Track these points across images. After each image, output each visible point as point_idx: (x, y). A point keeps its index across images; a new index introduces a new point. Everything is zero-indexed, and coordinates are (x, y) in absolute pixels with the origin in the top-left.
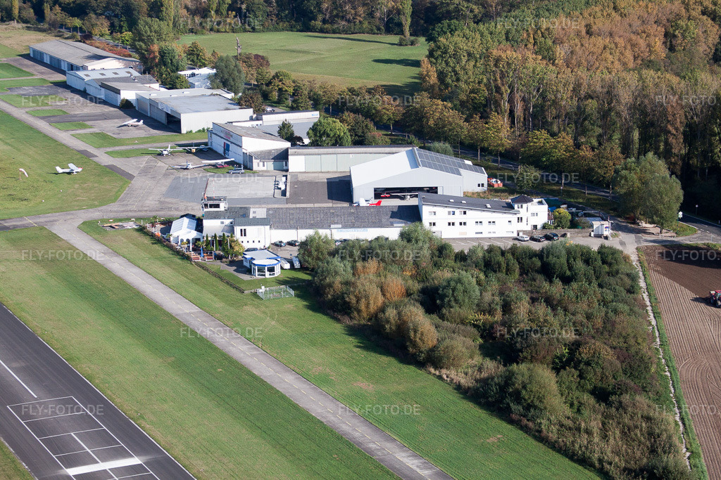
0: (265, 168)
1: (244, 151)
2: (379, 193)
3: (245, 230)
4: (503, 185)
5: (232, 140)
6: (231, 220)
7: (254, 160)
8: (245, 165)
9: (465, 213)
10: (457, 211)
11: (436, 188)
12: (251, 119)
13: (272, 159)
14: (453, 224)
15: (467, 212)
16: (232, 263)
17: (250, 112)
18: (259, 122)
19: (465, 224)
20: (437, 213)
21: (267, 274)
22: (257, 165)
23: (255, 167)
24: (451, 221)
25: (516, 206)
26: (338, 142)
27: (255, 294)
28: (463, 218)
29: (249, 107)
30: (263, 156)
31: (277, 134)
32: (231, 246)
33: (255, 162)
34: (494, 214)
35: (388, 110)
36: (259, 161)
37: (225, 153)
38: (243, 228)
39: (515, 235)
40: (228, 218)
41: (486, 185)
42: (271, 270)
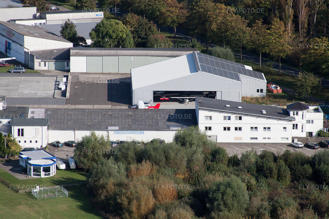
0: (46, 68)
1: (26, 50)
2: (159, 96)
3: (22, 130)
4: (283, 92)
5: (13, 38)
6: (9, 120)
7: (35, 60)
8: (25, 64)
9: (240, 118)
10: (233, 117)
11: (215, 92)
12: (35, 18)
13: (54, 59)
14: (229, 129)
15: (243, 117)
16: (8, 163)
17: (33, 10)
18: (43, 21)
19: (240, 129)
20: (212, 118)
21: (43, 174)
22: (38, 65)
23: (36, 67)
24: (227, 126)
25: (291, 113)
26: (120, 44)
27: (30, 194)
28: (238, 124)
29: (32, 5)
30: (45, 56)
31: (59, 34)
32: (7, 146)
33: (37, 62)
34: (269, 120)
35: (172, 13)
36: (40, 60)
37: (6, 52)
38: (21, 128)
39: (290, 141)
40: (6, 118)
41: (265, 91)
42: (47, 170)
